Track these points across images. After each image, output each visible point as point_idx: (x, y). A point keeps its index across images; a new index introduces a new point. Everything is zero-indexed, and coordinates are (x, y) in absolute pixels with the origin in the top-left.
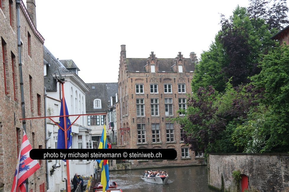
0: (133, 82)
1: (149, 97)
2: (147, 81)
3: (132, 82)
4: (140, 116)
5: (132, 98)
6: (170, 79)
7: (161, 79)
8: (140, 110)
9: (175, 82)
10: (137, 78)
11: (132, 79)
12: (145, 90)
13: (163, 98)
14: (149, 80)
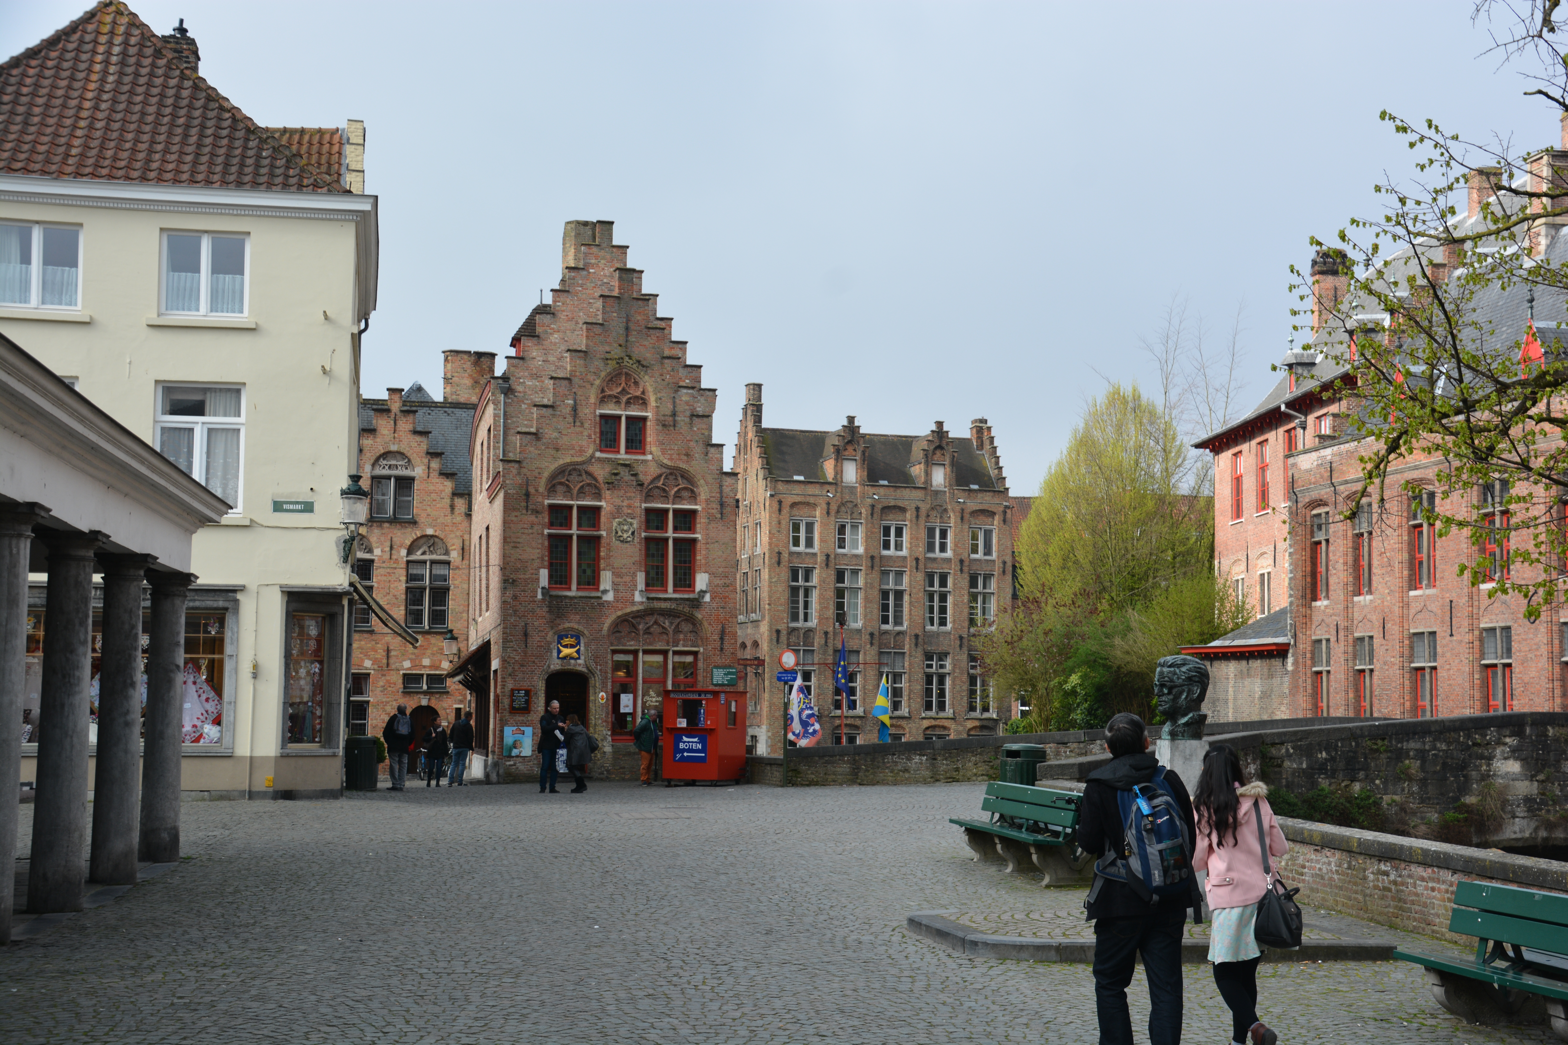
0: (784, 512)
1: (832, 564)
2: (828, 509)
3: (780, 510)
4: (800, 624)
5: (779, 563)
6: (903, 510)
7: (873, 506)
8: (801, 605)
9: (916, 517)
10: (798, 499)
11: (780, 502)
12: (819, 540)
13: (876, 568)
14: (834, 507)
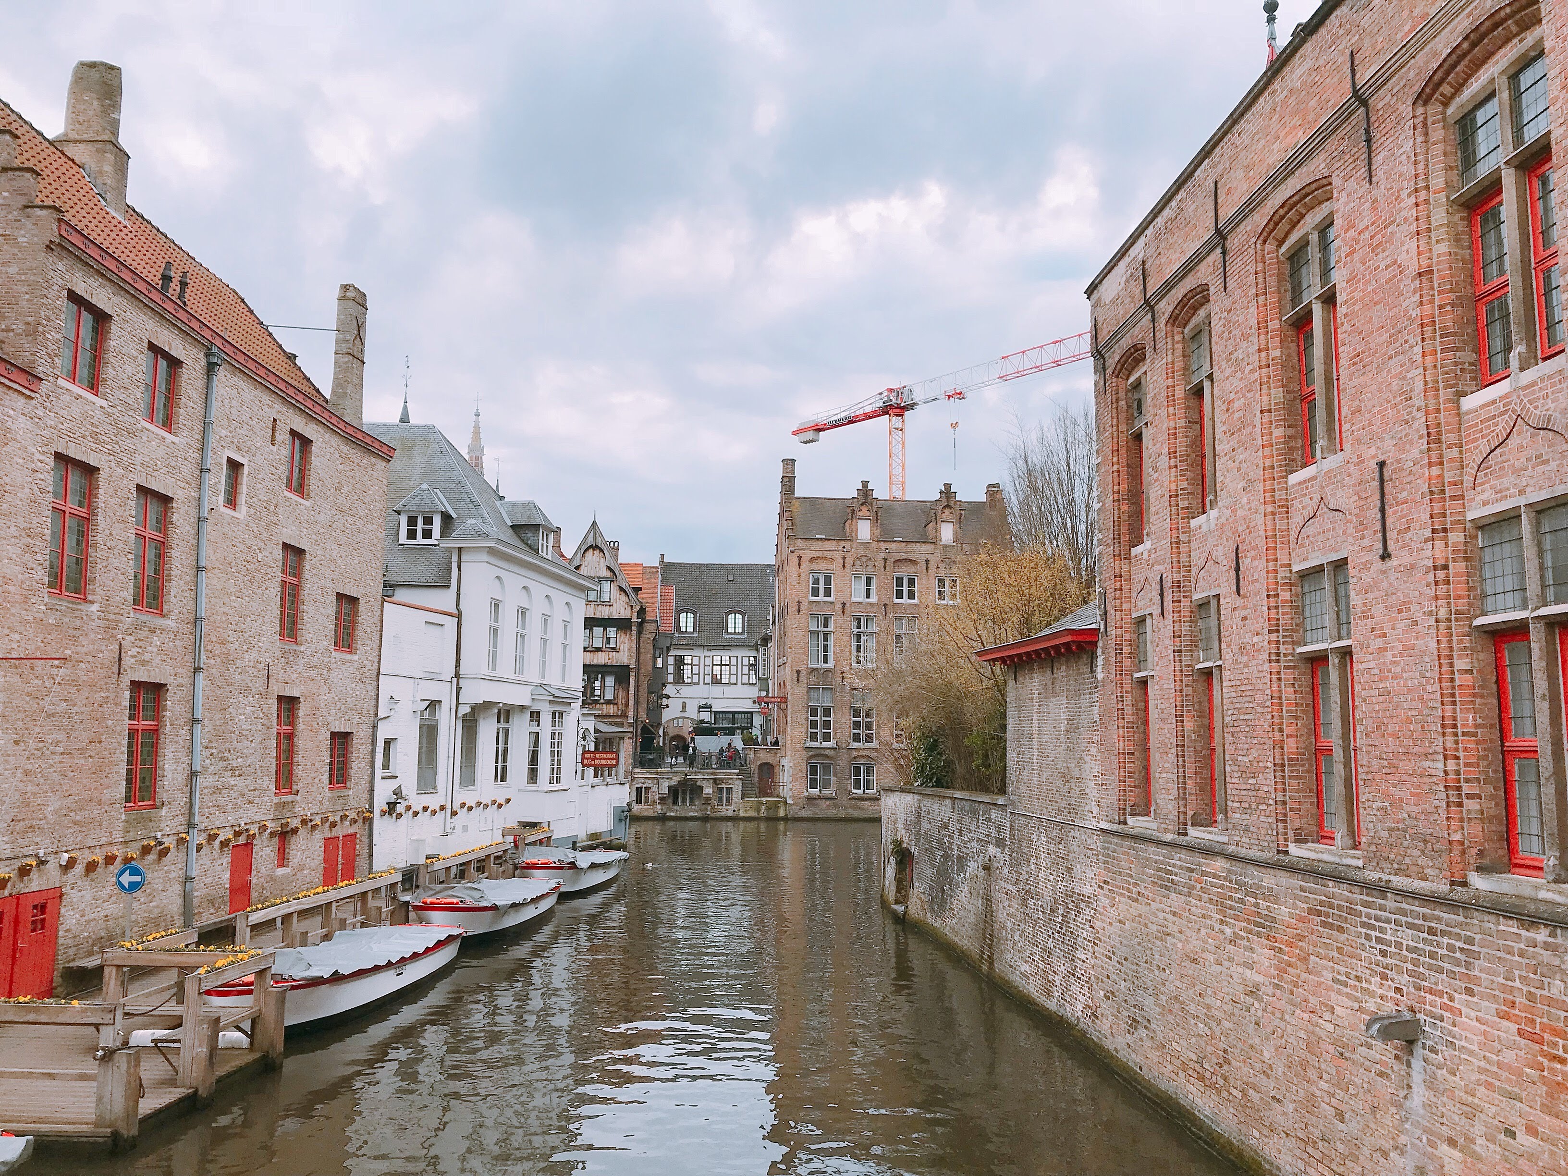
0: (803, 566)
1: (847, 612)
2: (844, 563)
3: (800, 565)
4: (821, 665)
5: (799, 611)
6: (914, 562)
7: (886, 560)
8: (821, 648)
9: (927, 569)
10: (816, 554)
11: (800, 558)
12: (837, 591)
13: (890, 615)
14: (849, 561)
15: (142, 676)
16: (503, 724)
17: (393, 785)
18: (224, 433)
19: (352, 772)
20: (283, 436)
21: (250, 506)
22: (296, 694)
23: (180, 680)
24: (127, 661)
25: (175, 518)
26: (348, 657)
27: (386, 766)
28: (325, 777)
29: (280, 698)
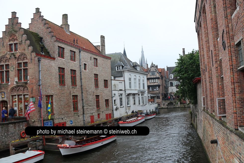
15: (74, 94)
16: (134, 96)
17: (116, 106)
18: (83, 60)
19: (109, 105)
20: (92, 59)
21: (88, 70)
22: (99, 95)
23: (80, 94)
24: (71, 93)
25: (77, 73)
26: (107, 89)
27: (115, 103)
28: (105, 106)
29: (96, 96)
